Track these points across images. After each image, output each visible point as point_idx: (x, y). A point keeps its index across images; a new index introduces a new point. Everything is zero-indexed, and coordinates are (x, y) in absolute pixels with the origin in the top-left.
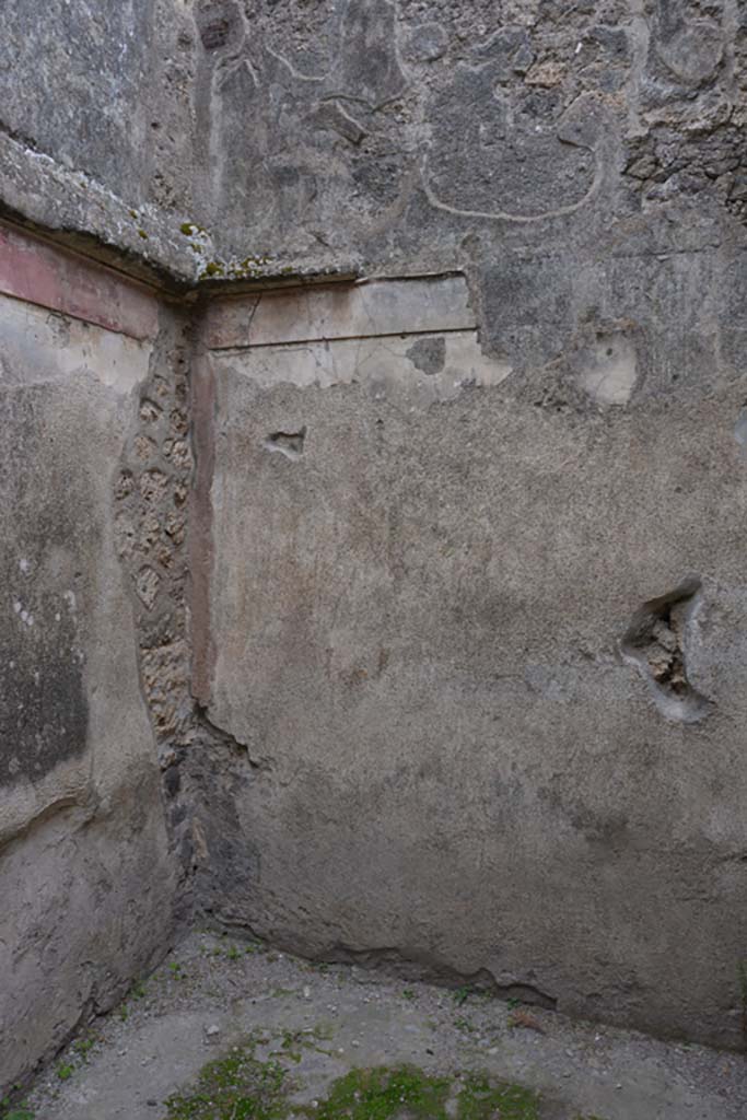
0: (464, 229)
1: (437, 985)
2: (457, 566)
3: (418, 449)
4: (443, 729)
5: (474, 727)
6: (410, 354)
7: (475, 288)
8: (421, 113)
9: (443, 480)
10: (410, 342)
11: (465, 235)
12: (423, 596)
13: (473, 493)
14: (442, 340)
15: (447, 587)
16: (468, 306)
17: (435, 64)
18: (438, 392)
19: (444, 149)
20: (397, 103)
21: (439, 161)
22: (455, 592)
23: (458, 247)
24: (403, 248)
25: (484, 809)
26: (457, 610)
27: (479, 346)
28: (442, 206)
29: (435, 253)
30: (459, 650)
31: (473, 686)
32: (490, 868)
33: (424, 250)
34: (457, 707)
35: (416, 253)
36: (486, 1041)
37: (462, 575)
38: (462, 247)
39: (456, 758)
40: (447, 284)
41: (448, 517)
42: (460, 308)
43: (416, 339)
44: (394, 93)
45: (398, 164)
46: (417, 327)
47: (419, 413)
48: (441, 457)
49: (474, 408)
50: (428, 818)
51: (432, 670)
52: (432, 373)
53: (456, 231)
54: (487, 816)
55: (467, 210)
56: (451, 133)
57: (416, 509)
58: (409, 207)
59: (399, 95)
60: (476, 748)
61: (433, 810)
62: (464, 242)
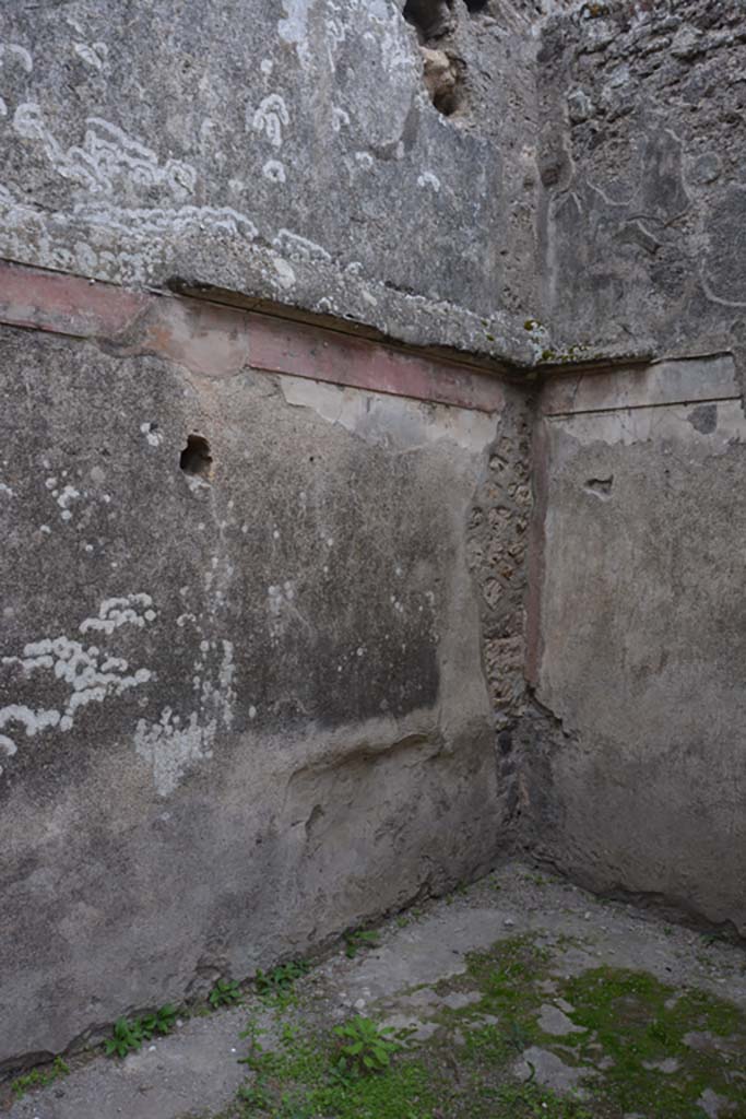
0: (733, 317)
1: (691, 929)
2: (721, 586)
3: (695, 493)
4: (707, 717)
5: (730, 717)
6: (690, 419)
7: (741, 365)
8: (701, 225)
9: (713, 517)
10: (690, 409)
11: (734, 322)
12: (695, 609)
13: (735, 529)
14: (714, 407)
15: (714, 604)
16: (735, 380)
17: (712, 185)
18: (711, 448)
19: (719, 253)
20: (683, 219)
21: (715, 262)
22: (719, 607)
23: (728, 332)
24: (687, 335)
25: (735, 785)
26: (720, 622)
27: (742, 411)
28: (716, 299)
29: (710, 338)
30: (721, 654)
31: (731, 684)
32: (738, 835)
33: (703, 335)
34: (718, 700)
35: (696, 338)
36: (719, 974)
37: (726, 593)
38: (731, 332)
39: (715, 742)
40: (718, 362)
41: (716, 548)
42: (728, 381)
43: (695, 406)
44: (681, 211)
45: (684, 266)
46: (696, 397)
47: (697, 465)
48: (712, 500)
49: (738, 461)
50: (692, 789)
51: (700, 669)
52: (705, 433)
53: (726, 319)
54: (737, 791)
55: (736, 301)
56: (724, 240)
57: (693, 541)
58: (691, 301)
59: (684, 212)
60: (731, 735)
61: (696, 783)
62: (733, 328)
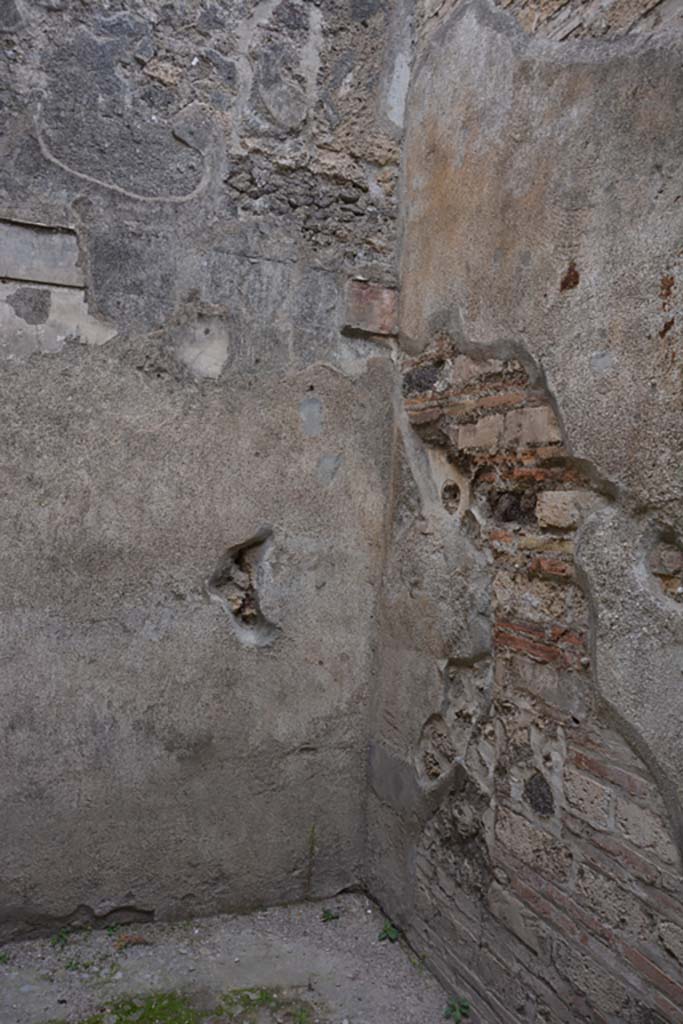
0: (77, 189)
1: (30, 939)
2: (52, 517)
3: (14, 397)
4: (36, 679)
5: (69, 672)
6: (10, 300)
7: (85, 249)
8: (35, 58)
9: (40, 430)
10: (11, 289)
11: (78, 196)
12: (16, 545)
13: (72, 446)
14: (48, 293)
15: (43, 537)
16: (77, 265)
17: (54, 14)
18: (39, 342)
19: (61, 105)
20: (9, 37)
21: (54, 115)
22: (51, 541)
23: (69, 205)
24: (10, 191)
25: (80, 750)
26: (53, 559)
27: (86, 305)
28: (54, 160)
29: (43, 205)
30: (55, 598)
31: (68, 632)
32: (88, 806)
33: (33, 198)
34: (51, 654)
35: (24, 200)
37: (59, 524)
38: (73, 207)
39: (50, 705)
40: (56, 239)
41: (44, 468)
42: (69, 264)
43: (18, 286)
44: (7, 24)
45: (5, 101)
46: (21, 274)
47: (18, 361)
48: (39, 408)
49: (77, 364)
50: (20, 769)
51: (25, 620)
52: (34, 323)
53: (68, 189)
54: (83, 756)
55: (81, 172)
56: (69, 92)
57: (10, 458)
58: (18, 150)
59: (12, 29)
60: (71, 693)
61: (26, 761)
62: (76, 203)
